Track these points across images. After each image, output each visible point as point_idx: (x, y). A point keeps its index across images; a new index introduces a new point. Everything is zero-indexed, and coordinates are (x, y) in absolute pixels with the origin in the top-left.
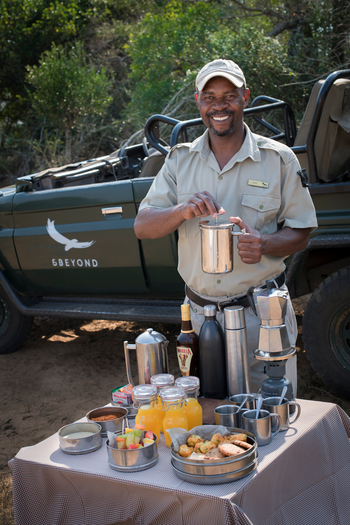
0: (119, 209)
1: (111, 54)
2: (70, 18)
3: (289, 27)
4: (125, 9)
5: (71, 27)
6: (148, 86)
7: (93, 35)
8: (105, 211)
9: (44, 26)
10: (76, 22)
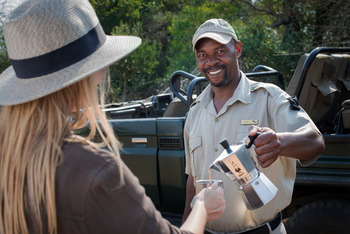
0: (145, 140)
1: (162, 34)
2: (136, 7)
3: (284, 23)
4: (175, 4)
5: (137, 13)
6: (183, 57)
7: (151, 20)
8: (134, 140)
9: (118, 12)
10: (140, 10)
